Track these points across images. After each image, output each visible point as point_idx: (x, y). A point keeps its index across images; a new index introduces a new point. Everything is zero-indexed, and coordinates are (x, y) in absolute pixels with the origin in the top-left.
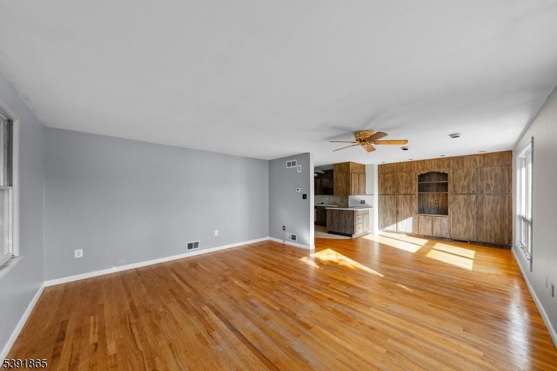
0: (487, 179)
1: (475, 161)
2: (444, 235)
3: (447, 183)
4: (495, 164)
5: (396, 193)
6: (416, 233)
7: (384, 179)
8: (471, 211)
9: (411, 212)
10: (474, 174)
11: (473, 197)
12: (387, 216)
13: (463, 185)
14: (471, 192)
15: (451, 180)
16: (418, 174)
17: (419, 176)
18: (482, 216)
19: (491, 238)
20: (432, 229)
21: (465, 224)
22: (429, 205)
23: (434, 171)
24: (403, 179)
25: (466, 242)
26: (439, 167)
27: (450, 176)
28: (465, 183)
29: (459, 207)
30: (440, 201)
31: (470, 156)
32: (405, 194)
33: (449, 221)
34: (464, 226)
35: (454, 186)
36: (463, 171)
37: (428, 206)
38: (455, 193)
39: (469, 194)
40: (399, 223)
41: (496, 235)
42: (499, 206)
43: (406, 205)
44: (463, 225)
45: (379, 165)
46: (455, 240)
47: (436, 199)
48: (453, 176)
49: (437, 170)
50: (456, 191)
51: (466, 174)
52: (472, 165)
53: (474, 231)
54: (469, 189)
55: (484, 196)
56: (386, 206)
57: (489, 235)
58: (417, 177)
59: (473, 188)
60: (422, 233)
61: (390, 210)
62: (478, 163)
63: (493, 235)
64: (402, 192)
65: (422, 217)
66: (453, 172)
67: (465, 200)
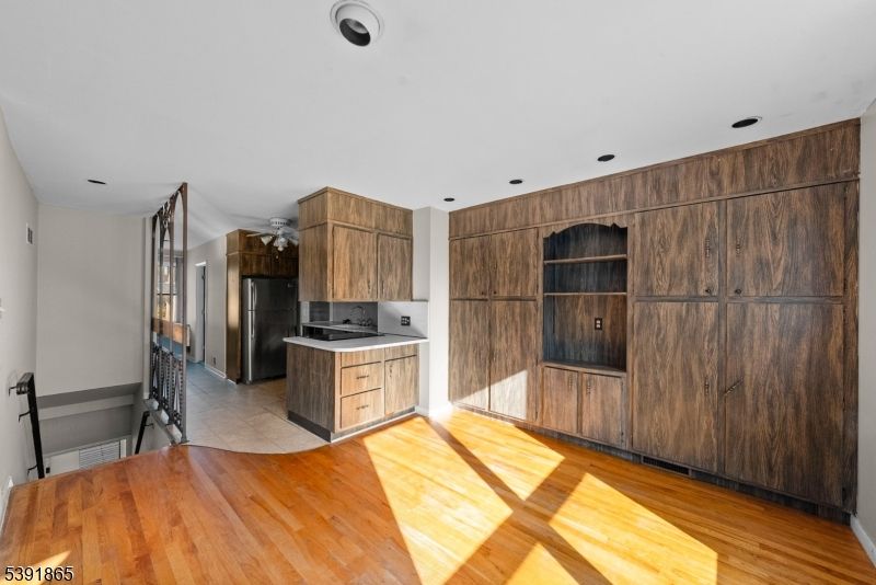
0: (758, 242)
1: (714, 175)
2: (614, 441)
3: (624, 262)
4: (791, 180)
5: (487, 296)
6: (537, 424)
7: (462, 254)
8: (701, 361)
9: (524, 355)
10: (711, 226)
11: (709, 311)
12: (466, 362)
13: (673, 264)
14: (702, 292)
15: (638, 248)
16: (545, 234)
17: (546, 239)
18: (740, 383)
19: (770, 469)
20: (580, 414)
21: (678, 405)
22: (578, 335)
23: (586, 221)
24: (505, 250)
25: (685, 471)
26: (601, 206)
27: (634, 235)
28: (682, 261)
29: (661, 347)
30: (607, 322)
31: (700, 157)
32: (510, 299)
33: (627, 392)
34: (678, 414)
35: (647, 272)
36: (674, 215)
37: (573, 336)
38: (650, 296)
39: (693, 299)
40: (496, 387)
41: (789, 460)
42: (804, 346)
43: (512, 332)
44: (672, 411)
45: (450, 213)
46: (647, 460)
47: (596, 315)
48: (643, 235)
49: (594, 219)
50: (650, 289)
51: (685, 224)
52: (705, 192)
53: (708, 436)
54: (694, 282)
55: (744, 307)
56: (464, 332)
57: (763, 459)
58: (541, 242)
59: (708, 278)
60: (553, 424)
61: (475, 344)
62: (726, 182)
63: (778, 458)
64: (503, 293)
65: (552, 373)
66: (643, 223)
67: (681, 321)
